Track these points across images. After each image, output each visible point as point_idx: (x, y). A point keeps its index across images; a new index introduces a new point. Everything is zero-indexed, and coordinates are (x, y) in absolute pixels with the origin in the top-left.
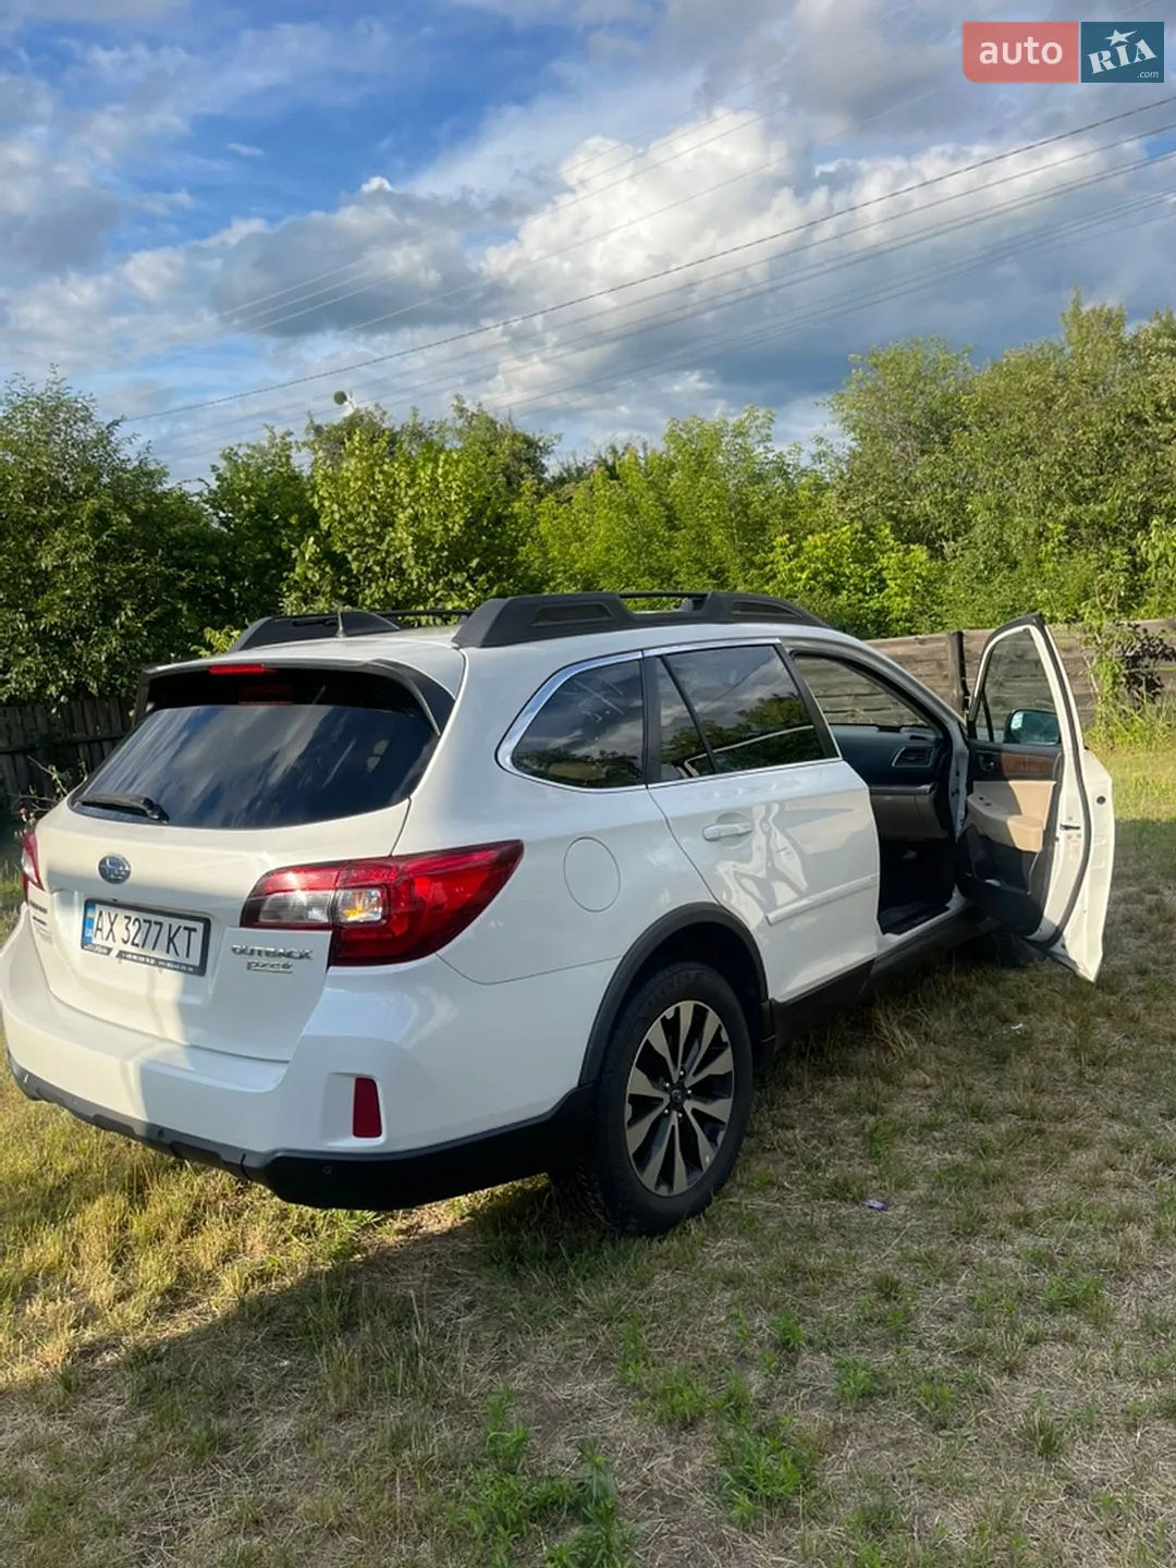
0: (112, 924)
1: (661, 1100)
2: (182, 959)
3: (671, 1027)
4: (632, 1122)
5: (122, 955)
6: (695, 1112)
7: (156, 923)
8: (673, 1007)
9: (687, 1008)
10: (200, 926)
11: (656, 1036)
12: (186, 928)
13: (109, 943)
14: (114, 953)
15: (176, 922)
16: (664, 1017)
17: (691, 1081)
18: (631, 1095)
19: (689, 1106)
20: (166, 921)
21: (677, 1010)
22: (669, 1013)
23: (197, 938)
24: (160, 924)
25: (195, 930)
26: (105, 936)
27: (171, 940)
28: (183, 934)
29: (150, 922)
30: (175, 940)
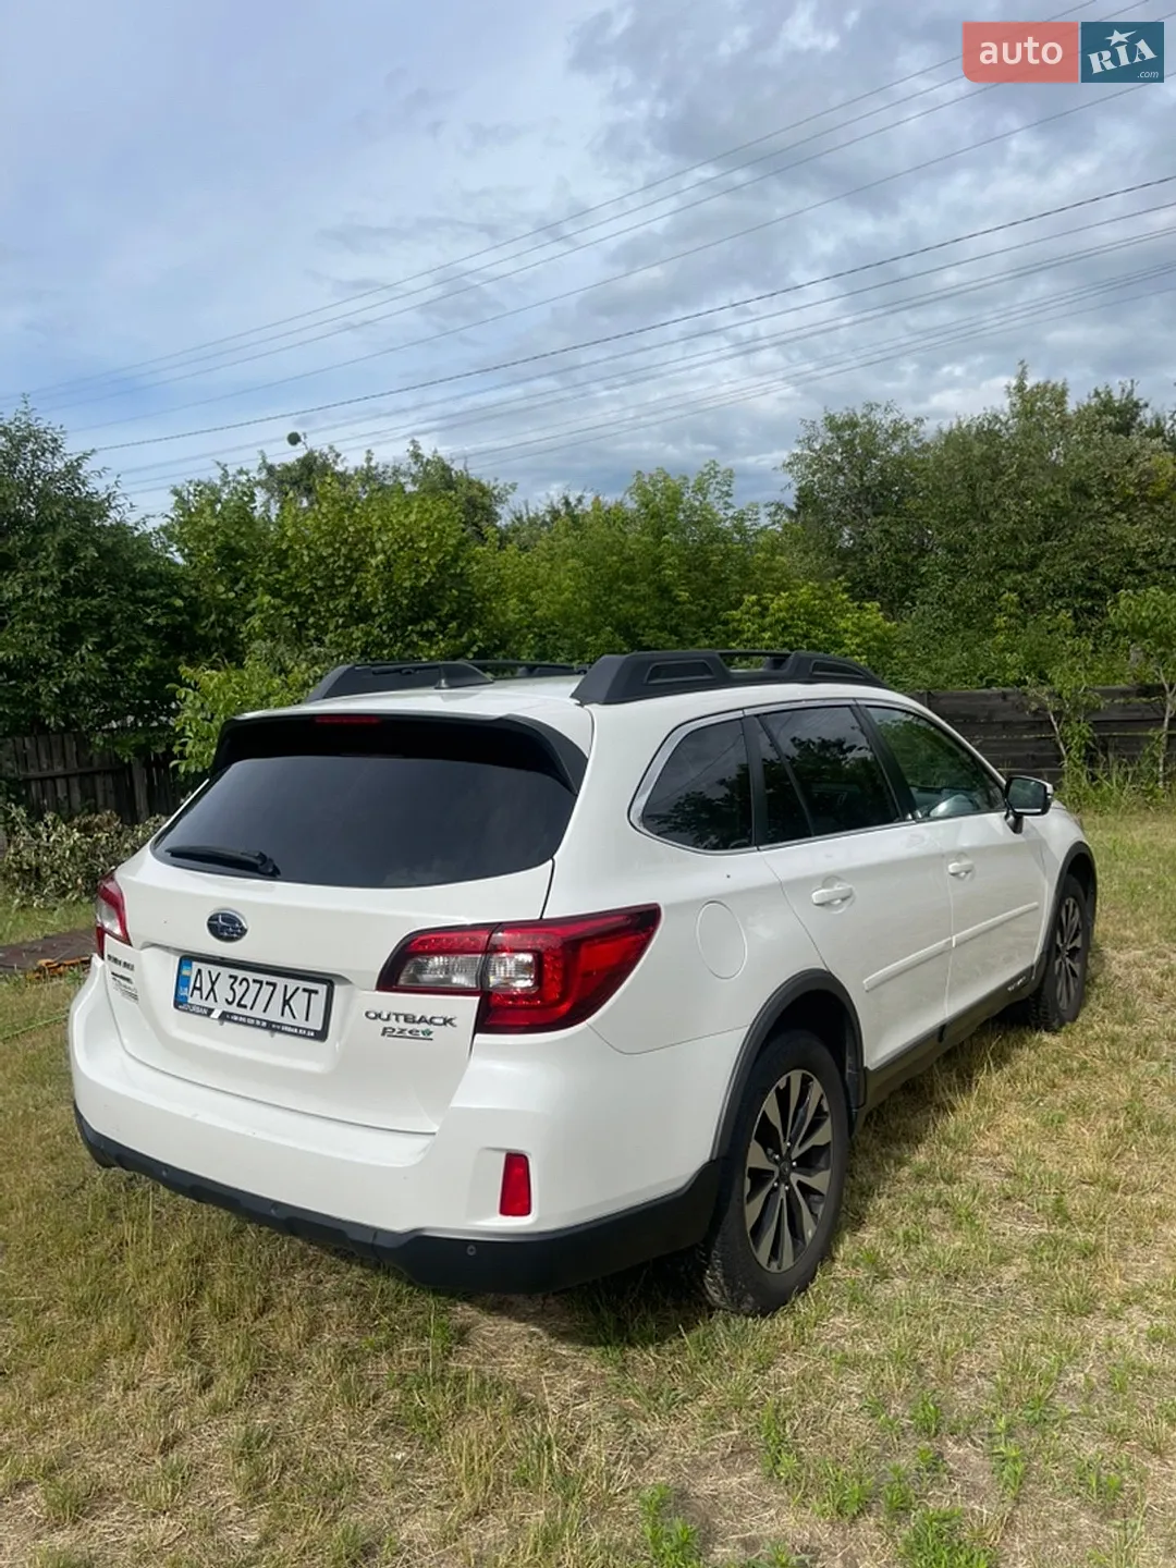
0: (213, 983)
1: (772, 1172)
2: (300, 1022)
3: (783, 1097)
4: (751, 1197)
5: (225, 1017)
6: (800, 1184)
7: (268, 983)
8: (785, 1077)
9: (796, 1076)
10: (323, 989)
11: (770, 1106)
12: (305, 990)
13: (210, 1003)
14: (216, 1014)
15: (292, 984)
16: (778, 1088)
17: (796, 1153)
18: (750, 1169)
19: (795, 1178)
20: (281, 982)
21: (789, 1079)
22: (782, 1083)
23: (319, 1001)
24: (274, 985)
25: (316, 992)
26: (204, 997)
27: (286, 1002)
28: (302, 997)
29: (261, 983)
30: (291, 1002)
